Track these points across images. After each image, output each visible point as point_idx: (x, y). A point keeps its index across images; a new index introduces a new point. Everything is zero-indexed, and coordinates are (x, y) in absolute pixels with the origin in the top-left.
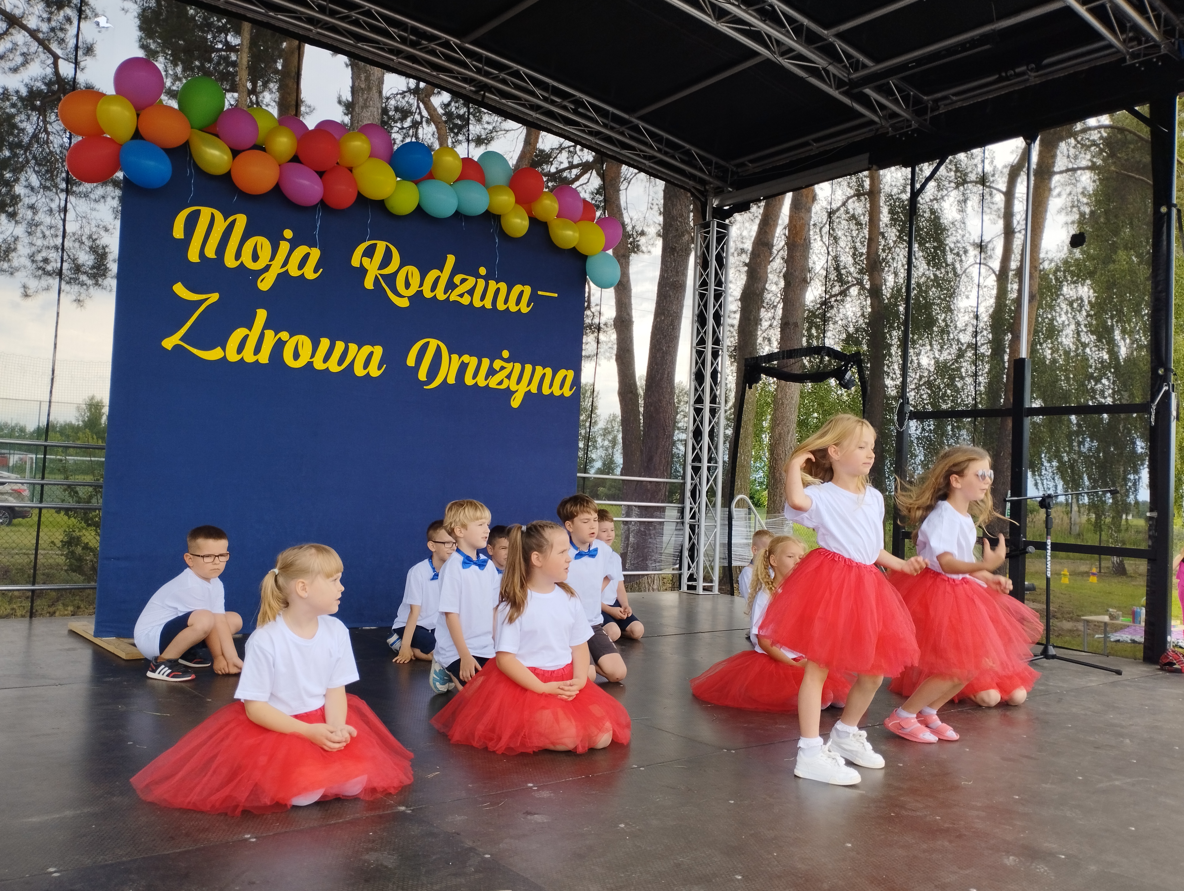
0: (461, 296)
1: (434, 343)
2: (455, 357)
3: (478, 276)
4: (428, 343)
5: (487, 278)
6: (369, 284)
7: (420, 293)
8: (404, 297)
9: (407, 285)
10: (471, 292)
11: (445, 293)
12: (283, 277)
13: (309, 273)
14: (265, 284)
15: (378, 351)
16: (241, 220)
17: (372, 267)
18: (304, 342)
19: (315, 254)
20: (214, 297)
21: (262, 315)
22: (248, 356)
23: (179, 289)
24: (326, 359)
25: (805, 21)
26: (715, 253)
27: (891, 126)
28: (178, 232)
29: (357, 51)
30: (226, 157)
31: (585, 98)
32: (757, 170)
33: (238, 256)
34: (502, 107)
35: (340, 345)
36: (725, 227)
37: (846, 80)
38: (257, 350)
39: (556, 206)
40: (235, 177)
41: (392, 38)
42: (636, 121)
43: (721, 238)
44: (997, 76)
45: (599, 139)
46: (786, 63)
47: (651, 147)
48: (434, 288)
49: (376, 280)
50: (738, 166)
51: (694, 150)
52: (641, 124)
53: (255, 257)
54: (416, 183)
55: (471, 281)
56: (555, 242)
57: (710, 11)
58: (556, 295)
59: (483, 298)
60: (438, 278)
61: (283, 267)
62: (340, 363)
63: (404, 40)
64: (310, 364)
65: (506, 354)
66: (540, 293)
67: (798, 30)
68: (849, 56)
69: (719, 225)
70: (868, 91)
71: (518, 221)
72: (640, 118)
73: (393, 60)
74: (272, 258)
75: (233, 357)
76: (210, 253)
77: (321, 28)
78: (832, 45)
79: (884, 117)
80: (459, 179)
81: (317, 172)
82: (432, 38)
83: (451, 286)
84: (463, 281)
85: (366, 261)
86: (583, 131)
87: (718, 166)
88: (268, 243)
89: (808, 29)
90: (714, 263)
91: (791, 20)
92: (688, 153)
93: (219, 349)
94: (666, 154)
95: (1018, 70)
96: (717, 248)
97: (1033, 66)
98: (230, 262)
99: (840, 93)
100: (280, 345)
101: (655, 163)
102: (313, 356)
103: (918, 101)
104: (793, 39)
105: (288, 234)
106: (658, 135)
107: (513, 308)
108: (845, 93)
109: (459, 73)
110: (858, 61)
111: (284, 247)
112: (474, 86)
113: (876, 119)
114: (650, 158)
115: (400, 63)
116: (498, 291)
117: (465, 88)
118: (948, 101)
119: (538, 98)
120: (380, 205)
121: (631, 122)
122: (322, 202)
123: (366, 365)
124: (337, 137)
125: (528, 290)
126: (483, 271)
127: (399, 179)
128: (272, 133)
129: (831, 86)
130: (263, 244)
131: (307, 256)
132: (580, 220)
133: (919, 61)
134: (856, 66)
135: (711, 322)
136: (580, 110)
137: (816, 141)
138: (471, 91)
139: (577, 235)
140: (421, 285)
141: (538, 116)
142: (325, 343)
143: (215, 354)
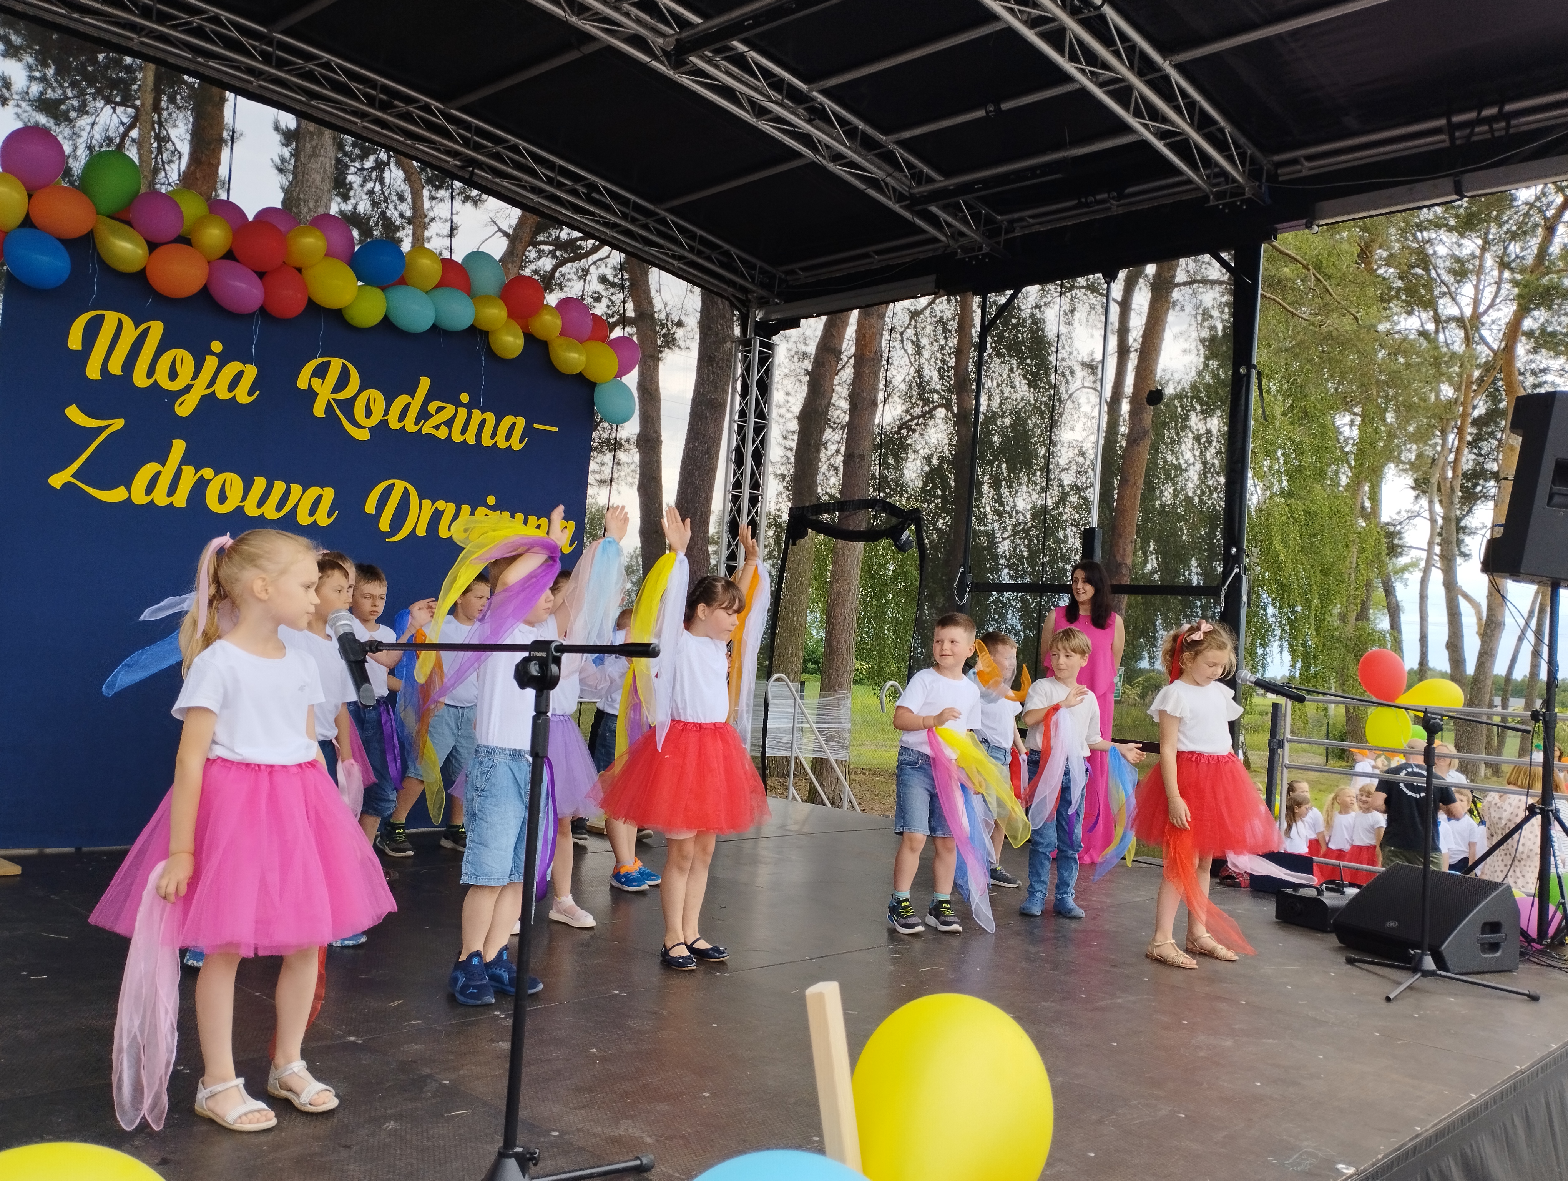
0: (437, 427)
1: (400, 485)
2: (427, 503)
3: (458, 404)
4: (394, 484)
5: (470, 407)
6: (319, 410)
7: (384, 423)
8: (363, 427)
9: (368, 413)
10: (449, 423)
11: (416, 424)
12: (209, 401)
13: (242, 396)
14: (185, 408)
15: (329, 494)
16: (157, 329)
17: (324, 391)
18: (234, 481)
19: (251, 372)
20: (118, 424)
21: (179, 447)
22: (160, 498)
23: (73, 413)
24: (261, 503)
25: (861, 125)
26: (756, 378)
27: (960, 247)
28: (75, 342)
29: (310, 111)
30: (140, 252)
31: (600, 182)
32: (810, 280)
33: (151, 372)
34: (495, 188)
35: (279, 487)
36: (770, 346)
37: (907, 194)
38: (172, 490)
39: (559, 322)
40: (150, 274)
41: (355, 97)
42: (663, 213)
43: (765, 359)
44: (1076, 202)
45: (617, 232)
46: (837, 169)
47: (681, 245)
48: (402, 417)
49: (329, 407)
50: (788, 273)
51: (734, 251)
52: (670, 217)
53: (173, 375)
54: (383, 289)
55: (450, 409)
56: (555, 363)
57: (747, 107)
58: (556, 429)
59: (464, 431)
60: (407, 406)
61: (209, 386)
62: (279, 508)
63: (371, 101)
64: (240, 509)
65: (491, 500)
66: (536, 426)
67: (852, 133)
68: (910, 166)
69: (762, 344)
70: (934, 209)
71: (510, 339)
72: (670, 210)
73: (356, 123)
74: (195, 376)
75: (139, 498)
76: (115, 368)
77: (265, 80)
78: (891, 153)
79: (952, 236)
80: (439, 285)
81: (256, 272)
82: (409, 100)
83: (424, 415)
84: (440, 409)
85: (316, 383)
86: (597, 222)
87: (763, 272)
88: (191, 357)
89: (864, 133)
90: (755, 389)
91: (842, 122)
92: (727, 254)
93: (122, 489)
94: (699, 254)
95: (1099, 197)
96: (759, 372)
97: (1115, 194)
98: (140, 380)
99: (901, 207)
100: (201, 485)
101: (685, 264)
102: (244, 499)
103: (989, 221)
104: (845, 145)
105: (217, 346)
106: (691, 231)
107: (502, 444)
108: (905, 207)
109: (441, 144)
110: (921, 172)
111: (211, 362)
112: (459, 160)
113: (943, 238)
114: (680, 258)
115: (365, 127)
116: (483, 423)
117: (448, 162)
118: (1025, 223)
119: (541, 179)
120: (337, 316)
121: (657, 214)
122: (262, 309)
123: (313, 511)
124: (283, 229)
125: (521, 422)
126: (465, 398)
127: (360, 283)
128: (200, 222)
129: (890, 199)
130: (185, 359)
131: (240, 374)
132: (589, 339)
133: (986, 183)
134: (918, 177)
135: (749, 461)
136: (594, 195)
137: (878, 253)
138: (456, 165)
139: (583, 358)
140: (386, 413)
141: (540, 200)
142: (260, 483)
143: (117, 495)
